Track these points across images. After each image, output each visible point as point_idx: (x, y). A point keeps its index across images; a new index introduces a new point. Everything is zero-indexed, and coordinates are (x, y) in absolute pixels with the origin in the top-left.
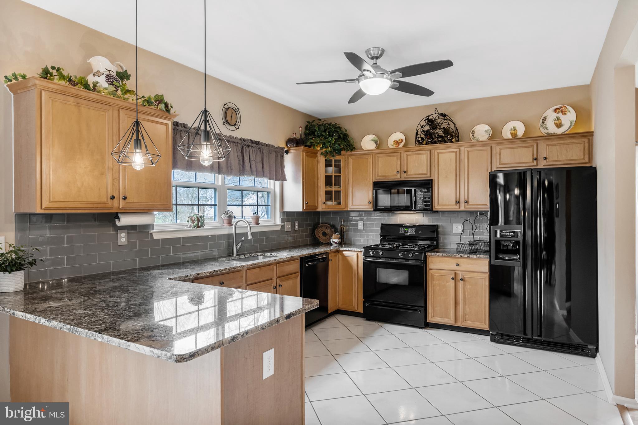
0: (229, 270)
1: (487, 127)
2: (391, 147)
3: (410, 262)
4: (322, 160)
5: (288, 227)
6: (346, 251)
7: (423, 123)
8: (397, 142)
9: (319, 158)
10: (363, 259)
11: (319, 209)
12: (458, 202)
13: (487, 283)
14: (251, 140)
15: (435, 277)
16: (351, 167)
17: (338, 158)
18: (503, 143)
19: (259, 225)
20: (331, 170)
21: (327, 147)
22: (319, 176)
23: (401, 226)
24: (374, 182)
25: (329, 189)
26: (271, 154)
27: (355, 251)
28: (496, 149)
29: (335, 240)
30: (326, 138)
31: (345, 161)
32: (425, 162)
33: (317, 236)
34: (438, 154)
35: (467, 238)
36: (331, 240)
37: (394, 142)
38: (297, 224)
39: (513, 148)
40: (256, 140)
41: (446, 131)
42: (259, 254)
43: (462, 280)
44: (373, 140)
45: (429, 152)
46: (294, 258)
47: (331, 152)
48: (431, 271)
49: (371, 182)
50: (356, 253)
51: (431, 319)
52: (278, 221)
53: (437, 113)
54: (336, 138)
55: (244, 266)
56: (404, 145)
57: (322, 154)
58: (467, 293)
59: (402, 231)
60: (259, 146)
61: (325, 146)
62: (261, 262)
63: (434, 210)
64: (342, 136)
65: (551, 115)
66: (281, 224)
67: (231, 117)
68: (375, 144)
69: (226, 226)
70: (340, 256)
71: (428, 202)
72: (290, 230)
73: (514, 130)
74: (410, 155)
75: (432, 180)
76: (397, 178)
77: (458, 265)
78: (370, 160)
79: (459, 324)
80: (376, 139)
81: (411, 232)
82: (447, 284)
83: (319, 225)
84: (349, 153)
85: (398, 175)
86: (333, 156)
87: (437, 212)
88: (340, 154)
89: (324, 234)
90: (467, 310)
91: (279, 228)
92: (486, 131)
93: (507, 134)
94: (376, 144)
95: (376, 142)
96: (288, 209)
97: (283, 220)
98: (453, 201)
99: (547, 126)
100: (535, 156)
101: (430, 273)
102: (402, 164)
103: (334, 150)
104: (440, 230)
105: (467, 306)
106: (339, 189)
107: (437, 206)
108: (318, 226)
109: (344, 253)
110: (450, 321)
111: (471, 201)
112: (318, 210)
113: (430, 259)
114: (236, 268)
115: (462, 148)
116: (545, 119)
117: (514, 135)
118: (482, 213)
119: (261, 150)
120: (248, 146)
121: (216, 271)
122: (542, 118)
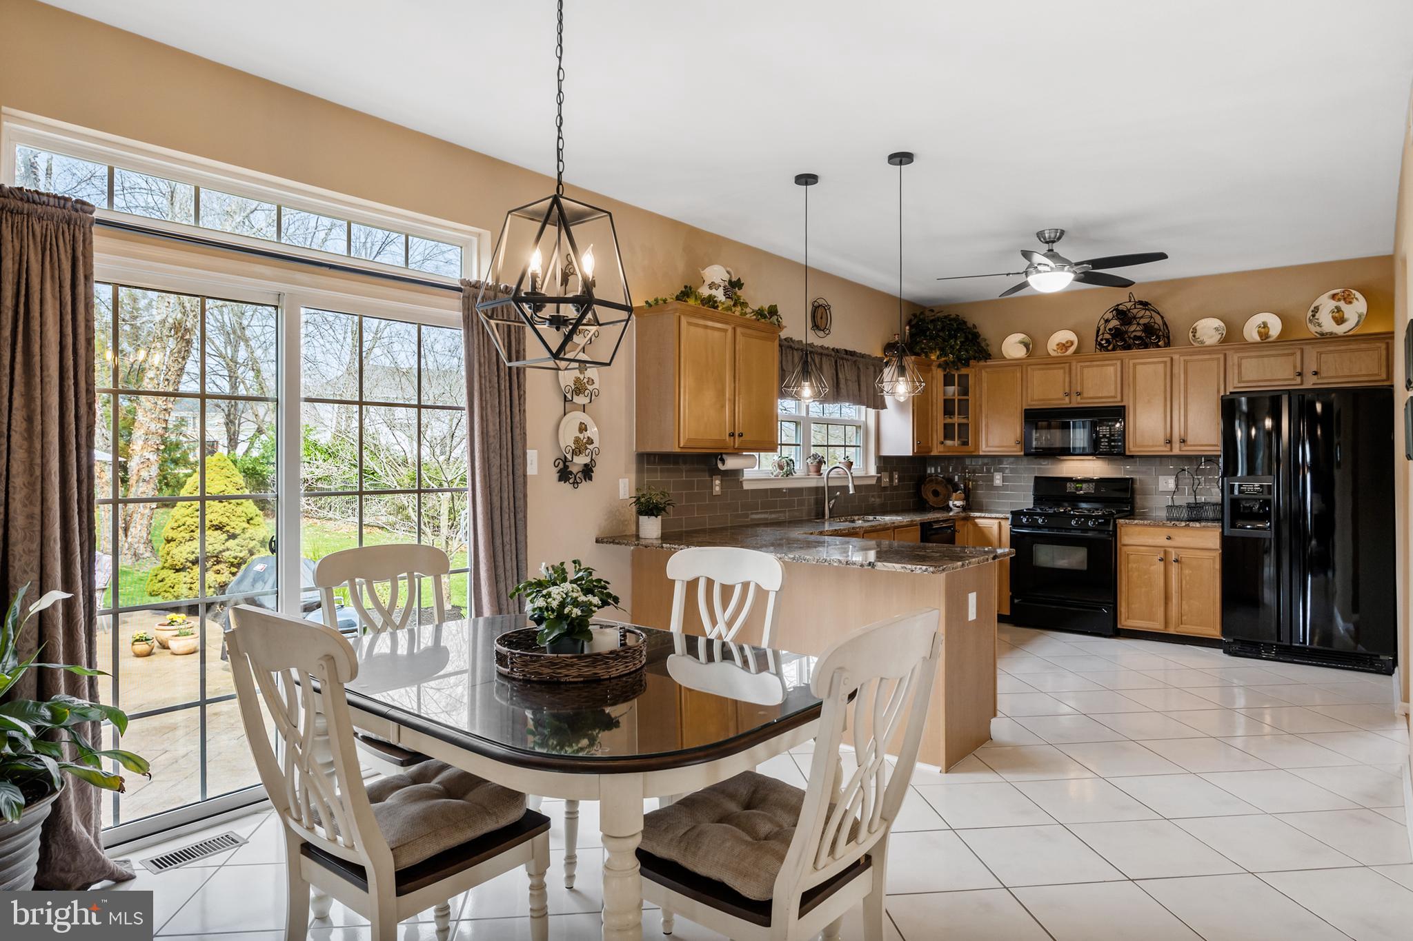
1: (1217, 323)
2: (1053, 354)
3: (1090, 534)
4: (939, 374)
5: (886, 480)
6: (980, 517)
7: (1109, 316)
8: (1064, 345)
9: (934, 372)
10: (1011, 531)
11: (934, 453)
12: (1170, 442)
13: (1218, 566)
14: (846, 350)
15: (1131, 557)
16: (985, 385)
17: (964, 371)
18: (1243, 349)
19: (853, 475)
20: (951, 390)
21: (946, 355)
22: (935, 401)
23: (1070, 480)
24: (1025, 410)
25: (949, 421)
27: (996, 518)
28: (1234, 358)
29: (956, 503)
30: (944, 340)
31: (976, 376)
32: (1113, 378)
33: (925, 497)
34: (1135, 365)
35: (1185, 499)
36: (951, 503)
37: (1058, 345)
38: (898, 476)
39: (1263, 356)
40: (850, 350)
41: (1149, 329)
42: (856, 518)
43: (1176, 561)
44: (1021, 342)
45: (1119, 363)
46: (915, 522)
47: (953, 362)
48: (1125, 549)
49: (1019, 410)
50: (997, 521)
51: (1125, 622)
52: (872, 471)
53: (1132, 300)
54: (963, 340)
55: (862, 527)
56: (1076, 352)
57: (939, 366)
58: (1184, 582)
59: (1070, 487)
60: (855, 358)
61: (944, 353)
62: (880, 524)
63: (1127, 453)
64: (970, 336)
65: (1326, 305)
66: (876, 474)
67: (821, 318)
68: (1025, 350)
69: (813, 475)
70: (971, 527)
71: (1120, 441)
72: (888, 485)
73: (1264, 327)
74: (1088, 367)
75: (1124, 407)
76: (1066, 403)
77: (1169, 538)
78: (1019, 375)
79: (1172, 631)
80: (1027, 339)
81: (1086, 489)
82: (1152, 568)
83: (927, 479)
84: (982, 363)
85: (1067, 399)
86: (958, 369)
87: (1132, 457)
88: (967, 365)
89: (936, 493)
90: (1185, 607)
91: (874, 482)
92: (1217, 329)
93: (1251, 332)
94: (1028, 349)
95: (1026, 345)
96: (887, 451)
97: (879, 470)
98: (1161, 438)
99: (1320, 321)
100: (1299, 370)
101: (1123, 552)
102: (1074, 381)
103: (959, 359)
104: (1137, 486)
105: (1184, 602)
106: (964, 421)
107: (1132, 448)
108: (925, 481)
109: (977, 521)
110: (1157, 626)
111: (1190, 440)
112: (932, 454)
113: (1123, 529)
115: (1176, 357)
116: (1316, 310)
117: (1264, 335)
118: (1210, 459)
119: (858, 364)
120: (842, 359)
122: (1312, 308)
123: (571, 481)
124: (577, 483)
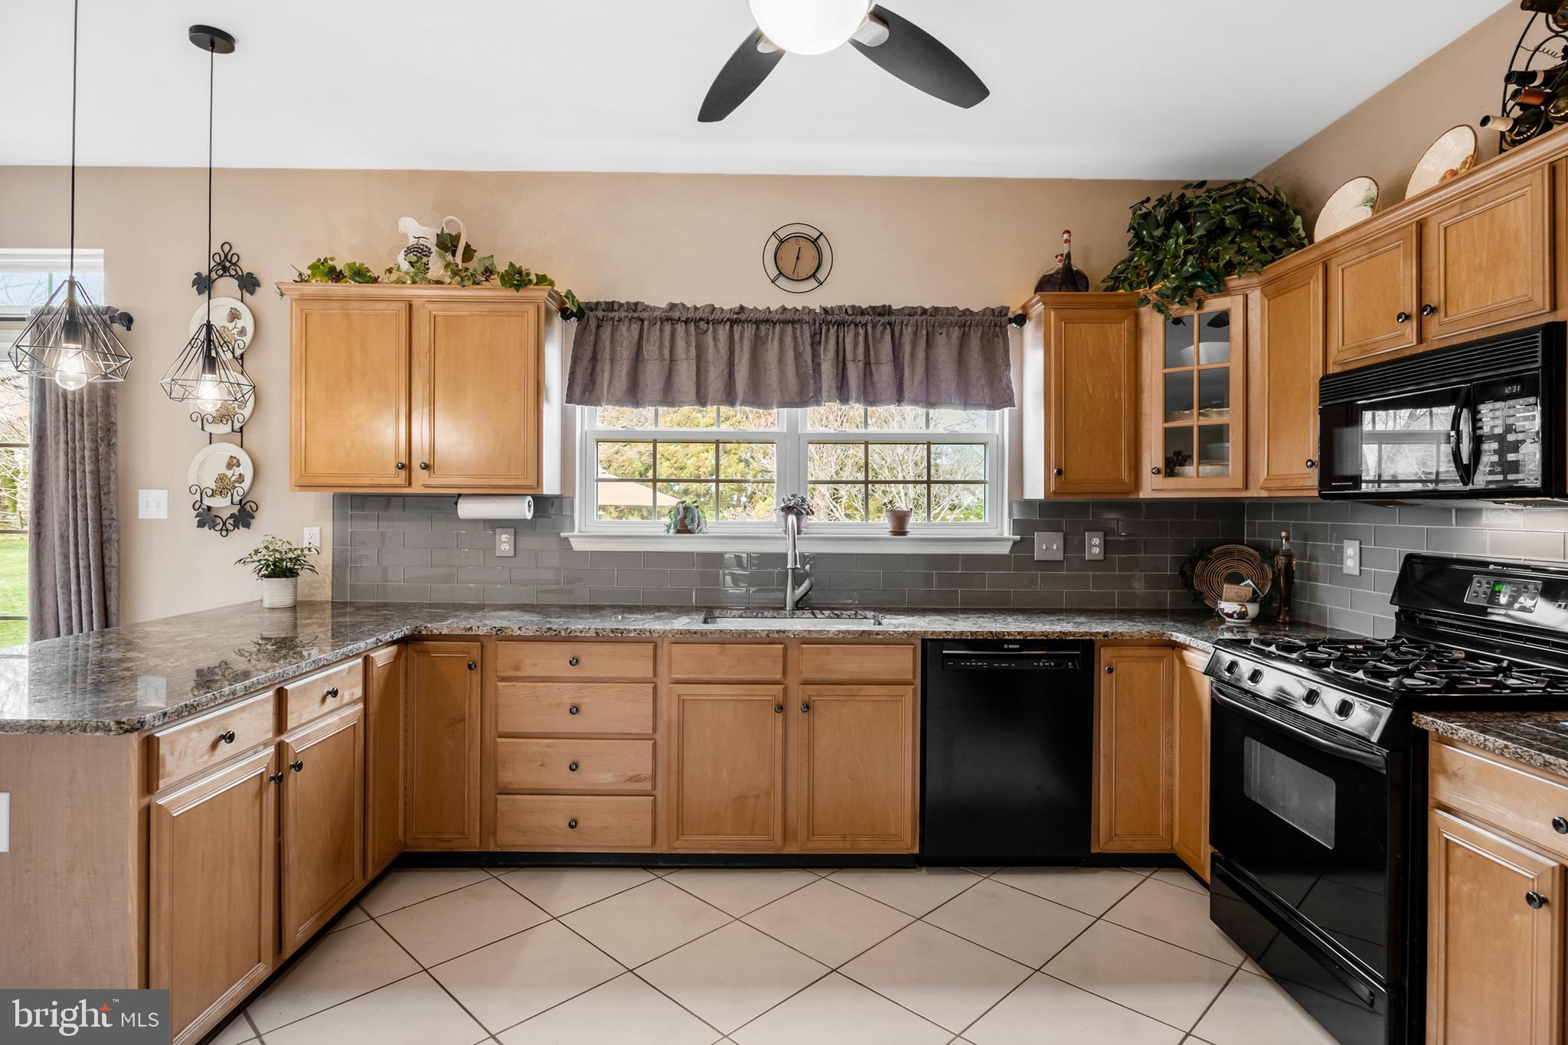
0: (597, 633)
4: (1153, 323)
5: (1047, 546)
6: (1189, 646)
9: (1146, 322)
10: (1211, 689)
15: (1457, 854)
17: (1215, 304)
19: (909, 536)
21: (1166, 276)
22: (1147, 380)
23: (1482, 569)
24: (1324, 379)
25: (1178, 423)
26: (941, 334)
33: (1199, 588)
36: (1218, 605)
38: (1096, 541)
40: (873, 305)
44: (1362, 197)
46: (878, 637)
49: (1315, 379)
52: (1004, 529)
55: (650, 632)
57: (1147, 303)
59: (1477, 592)
60: (886, 319)
62: (721, 631)
66: (1012, 536)
67: (798, 258)
70: (1181, 665)
72: (1058, 557)
74: (1458, 220)
76: (1407, 343)
77: (1564, 825)
78: (1317, 288)
80: (1374, 190)
83: (1215, 550)
85: (1410, 333)
86: (1192, 303)
88: (1219, 289)
91: (1005, 549)
97: (1021, 526)
101: (1435, 826)
103: (1185, 279)
106: (1218, 421)
108: (1210, 552)
112: (1142, 495)
113: (1443, 751)
114: (622, 633)
119: (897, 329)
121: (555, 631)
123: (218, 527)
124: (227, 530)
